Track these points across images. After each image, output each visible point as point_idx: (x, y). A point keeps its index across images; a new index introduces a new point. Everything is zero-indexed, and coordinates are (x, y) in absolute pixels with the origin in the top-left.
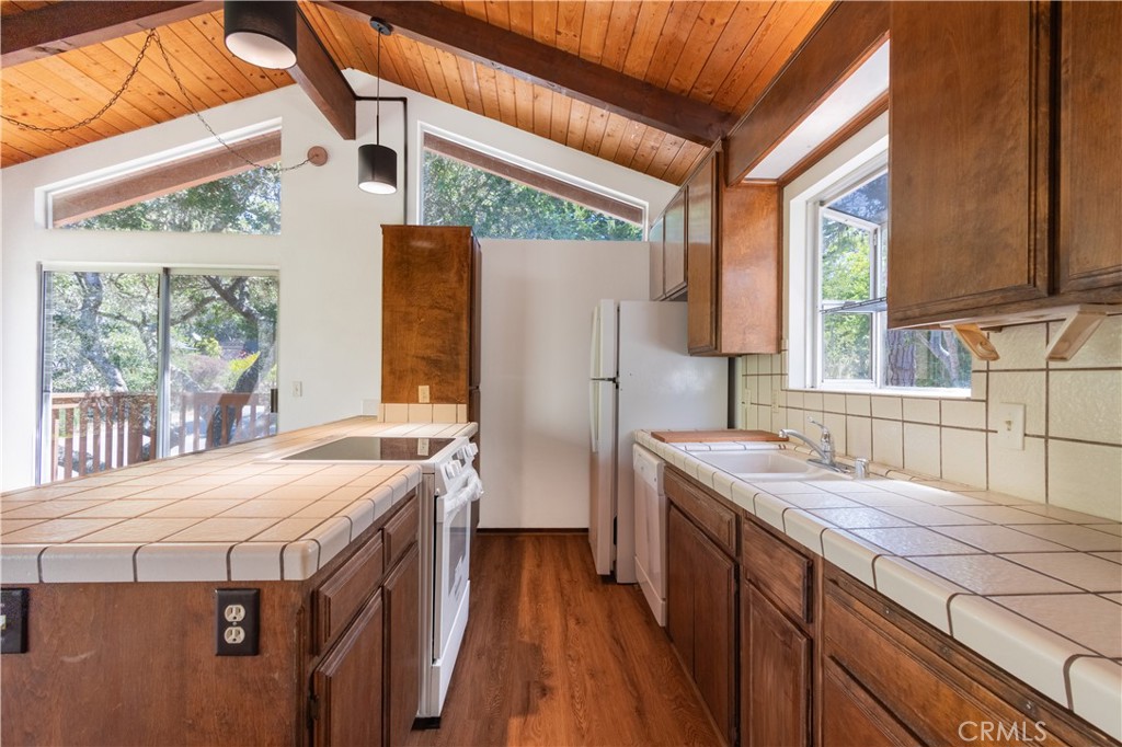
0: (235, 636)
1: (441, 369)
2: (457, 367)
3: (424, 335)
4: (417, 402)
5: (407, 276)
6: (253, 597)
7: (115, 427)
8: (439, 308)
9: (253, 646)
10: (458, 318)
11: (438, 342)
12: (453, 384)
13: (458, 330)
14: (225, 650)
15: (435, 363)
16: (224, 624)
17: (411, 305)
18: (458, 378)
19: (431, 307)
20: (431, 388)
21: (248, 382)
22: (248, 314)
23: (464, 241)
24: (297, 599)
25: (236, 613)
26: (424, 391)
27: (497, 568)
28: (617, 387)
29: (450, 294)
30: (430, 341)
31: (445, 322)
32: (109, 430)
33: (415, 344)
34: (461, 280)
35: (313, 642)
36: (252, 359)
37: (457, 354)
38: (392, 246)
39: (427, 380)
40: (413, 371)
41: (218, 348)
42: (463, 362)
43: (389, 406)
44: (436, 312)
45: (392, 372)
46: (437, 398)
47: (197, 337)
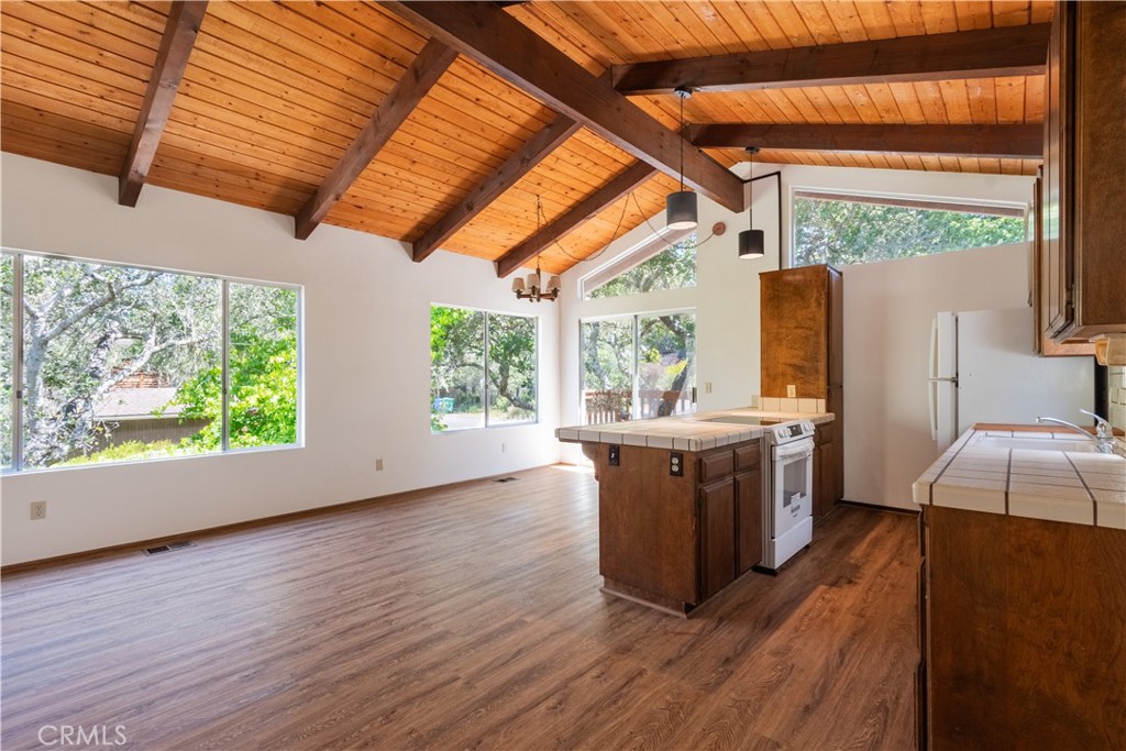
0: (675, 469)
1: (804, 373)
2: (817, 371)
3: (791, 348)
4: (786, 396)
5: (777, 307)
6: (680, 455)
7: (609, 414)
8: (802, 328)
9: (680, 473)
10: (817, 334)
11: (802, 353)
12: (813, 384)
13: (817, 343)
14: (672, 473)
15: (800, 368)
16: (672, 464)
17: (780, 327)
18: (818, 379)
19: (797, 328)
20: (797, 388)
21: (679, 382)
22: (678, 332)
23: (821, 275)
24: (694, 459)
25: (675, 461)
26: (791, 389)
27: (850, 526)
28: (957, 386)
29: (811, 316)
30: (796, 352)
31: (807, 338)
32: (606, 416)
33: (784, 355)
34: (819, 304)
35: (700, 477)
36: (683, 364)
37: (817, 361)
38: (767, 287)
39: (794, 380)
40: (783, 374)
41: (659, 357)
42: (822, 366)
43: (765, 399)
44: (800, 331)
45: (768, 375)
46: (801, 394)
47: (644, 348)
